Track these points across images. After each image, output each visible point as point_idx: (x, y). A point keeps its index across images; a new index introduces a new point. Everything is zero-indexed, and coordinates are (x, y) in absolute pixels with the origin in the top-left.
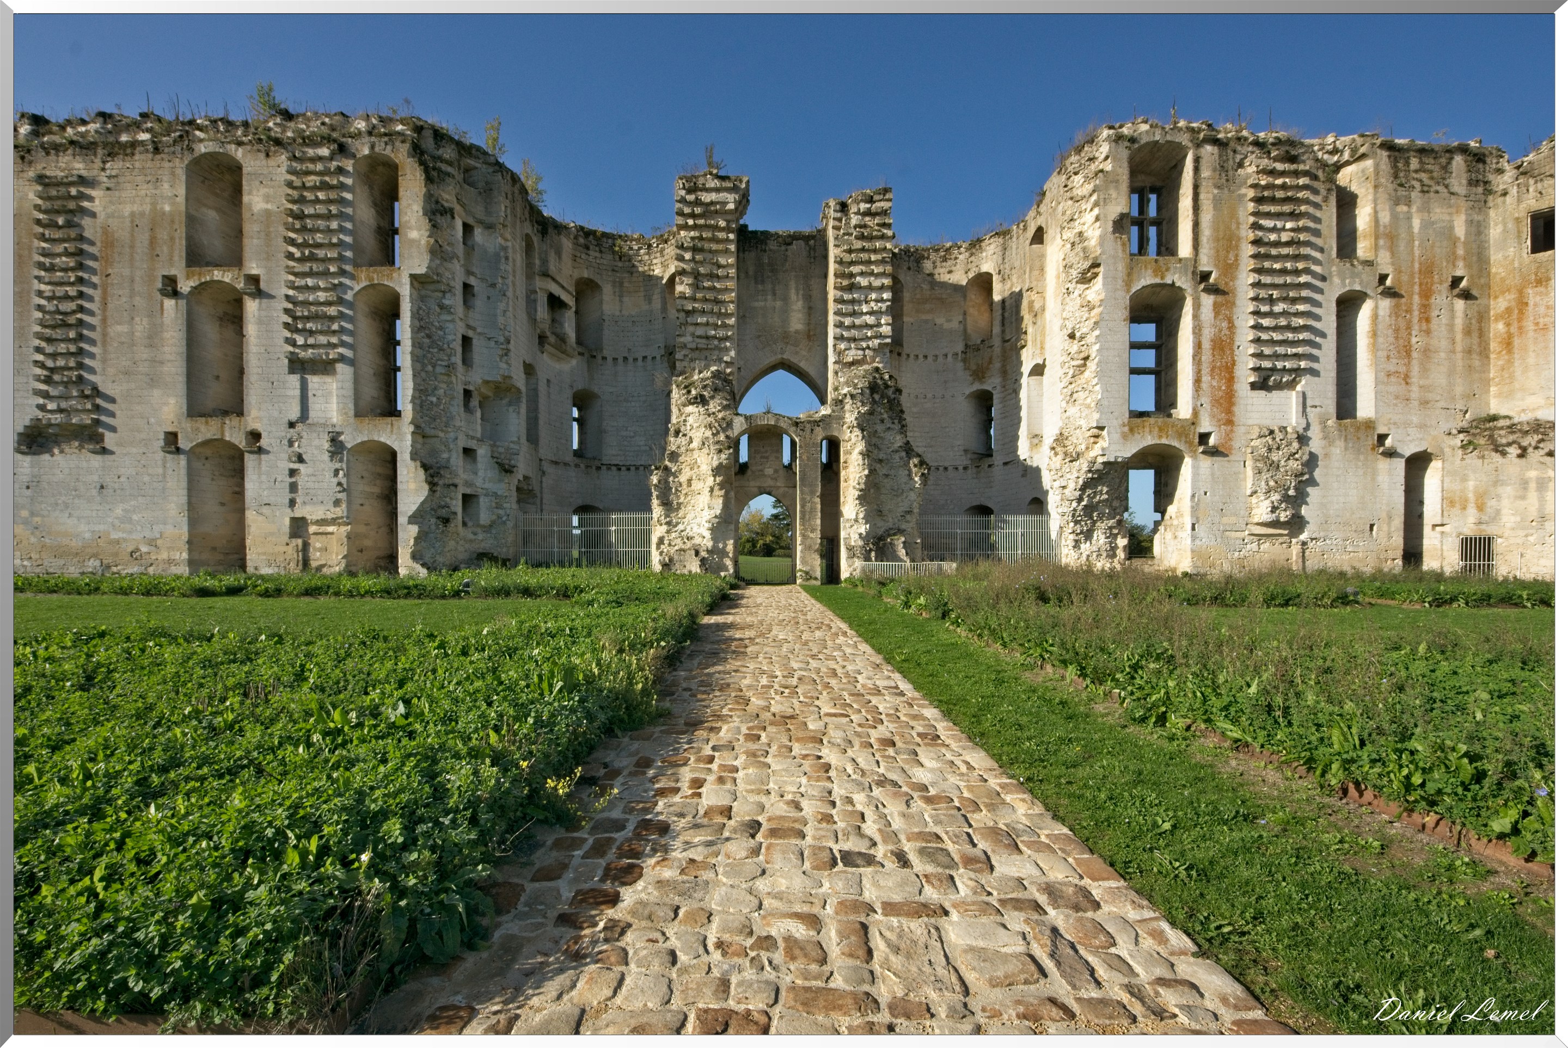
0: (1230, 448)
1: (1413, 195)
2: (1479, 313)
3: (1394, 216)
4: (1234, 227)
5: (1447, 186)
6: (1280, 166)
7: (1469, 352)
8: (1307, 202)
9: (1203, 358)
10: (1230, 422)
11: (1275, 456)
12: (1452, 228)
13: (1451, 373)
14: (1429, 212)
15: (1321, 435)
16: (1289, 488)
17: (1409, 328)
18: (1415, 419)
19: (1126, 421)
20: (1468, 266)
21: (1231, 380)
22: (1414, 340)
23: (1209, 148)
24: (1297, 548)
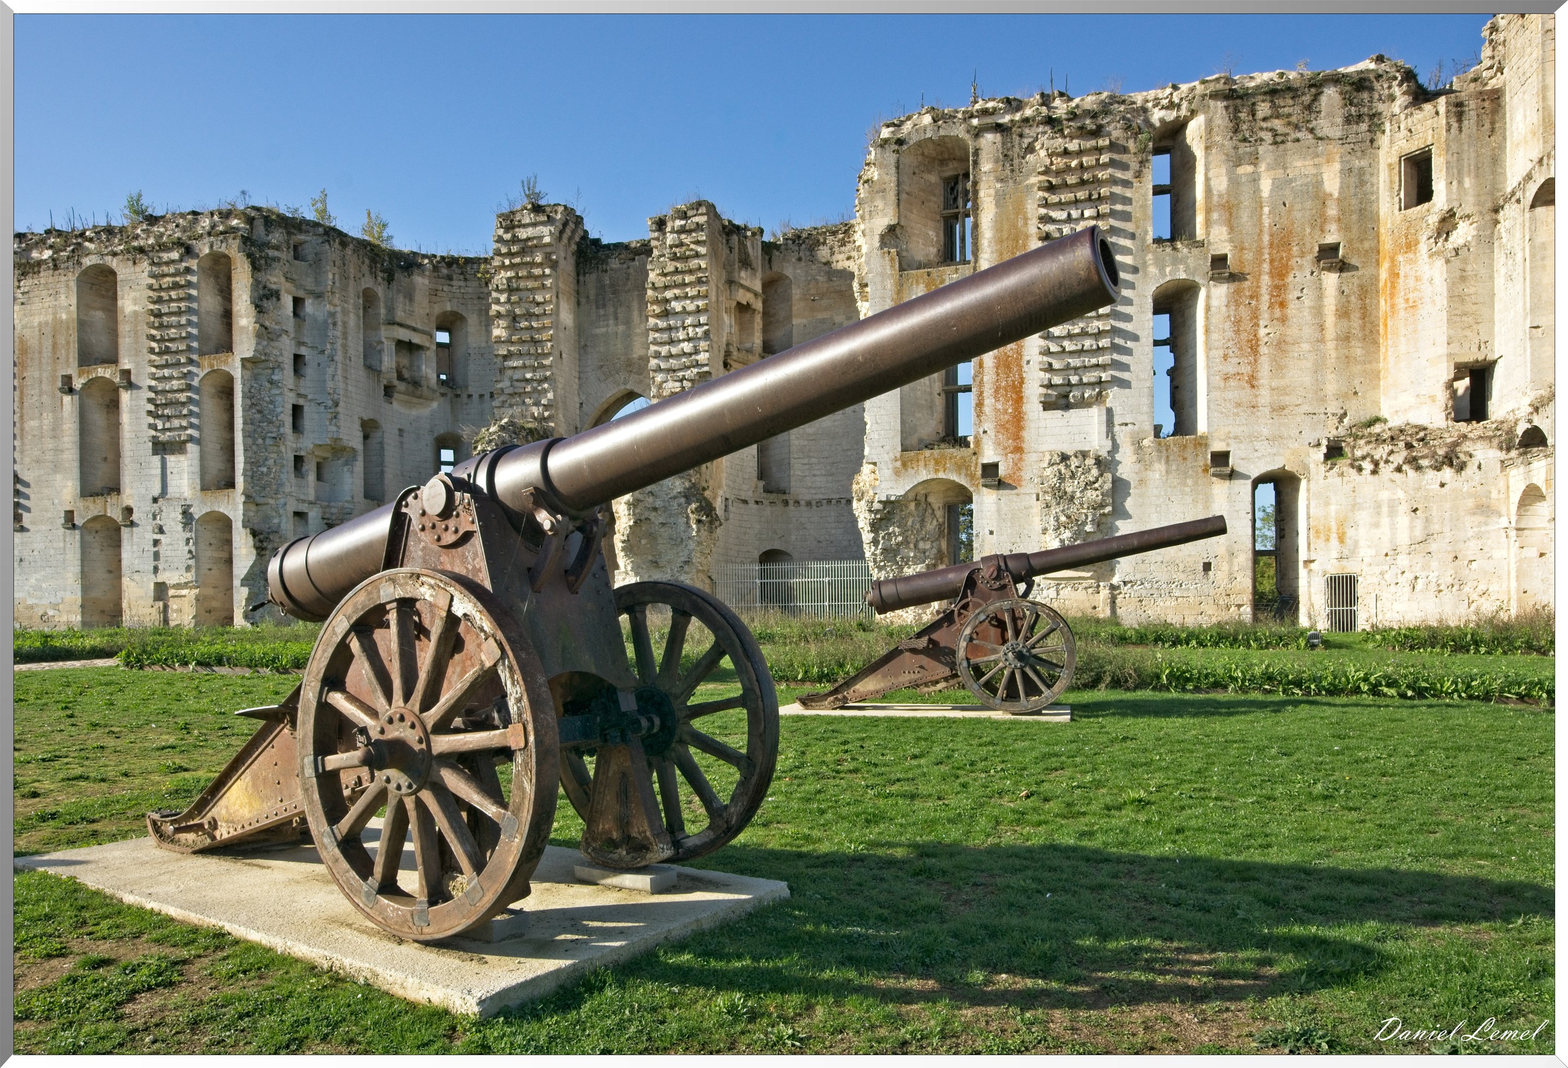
0: (1020, 480)
1: (1261, 150)
2: (1361, 287)
3: (1234, 181)
4: (1020, 223)
5: (1312, 131)
6: (1073, 146)
7: (1345, 338)
8: (1113, 181)
9: (985, 379)
10: (1019, 450)
11: (1069, 487)
12: (1319, 183)
13: (1318, 368)
14: (1285, 168)
15: (1134, 458)
16: (1084, 523)
17: (1255, 316)
18: (1266, 432)
19: (898, 455)
20: (1345, 228)
21: (1019, 400)
22: (1262, 332)
23: (989, 137)
24: (1105, 593)
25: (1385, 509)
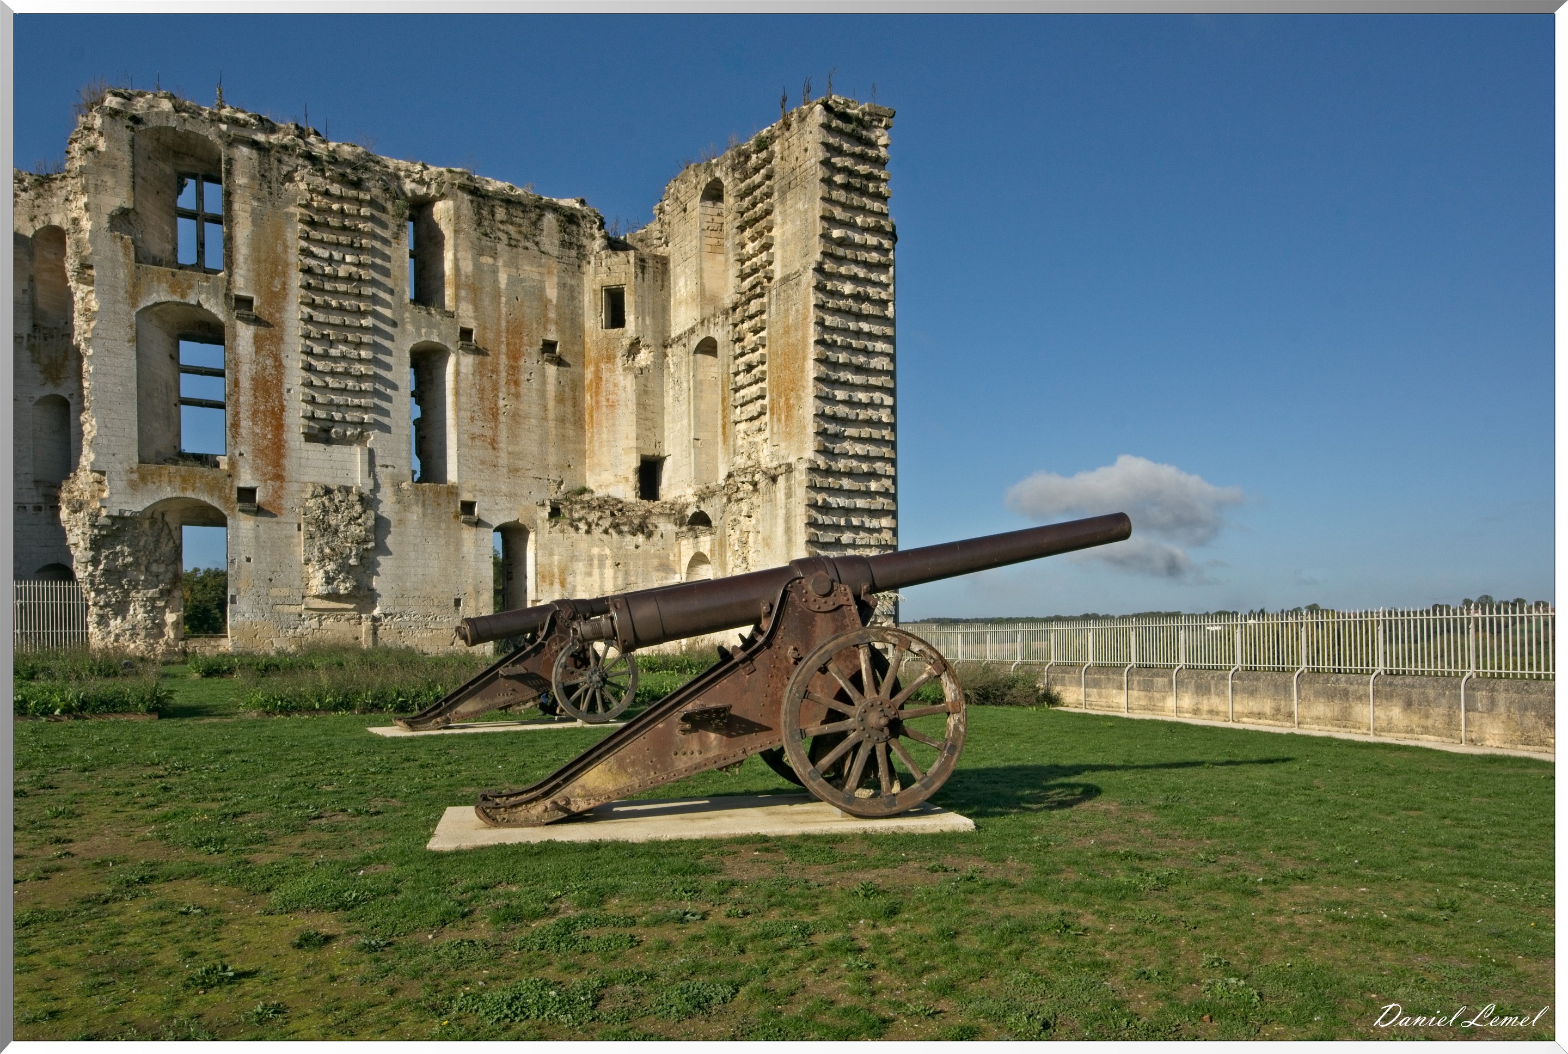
0: (280, 508)
1: (499, 247)
2: (573, 381)
3: (478, 267)
4: (280, 249)
5: (537, 244)
6: (335, 189)
7: (562, 420)
8: (374, 236)
9: (242, 399)
10: (279, 477)
11: (333, 520)
12: (542, 289)
13: (543, 441)
14: (518, 269)
15: (394, 499)
16: (349, 557)
17: (495, 388)
18: (504, 488)
19: (135, 466)
20: (561, 331)
21: (279, 427)
22: (501, 403)
23: (245, 150)
24: (366, 625)
25: (596, 562)
